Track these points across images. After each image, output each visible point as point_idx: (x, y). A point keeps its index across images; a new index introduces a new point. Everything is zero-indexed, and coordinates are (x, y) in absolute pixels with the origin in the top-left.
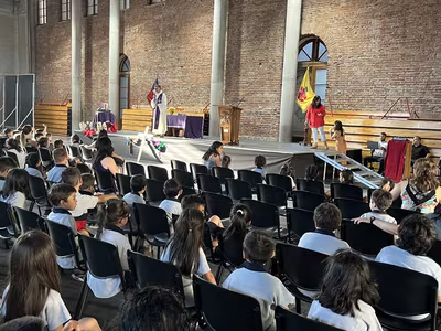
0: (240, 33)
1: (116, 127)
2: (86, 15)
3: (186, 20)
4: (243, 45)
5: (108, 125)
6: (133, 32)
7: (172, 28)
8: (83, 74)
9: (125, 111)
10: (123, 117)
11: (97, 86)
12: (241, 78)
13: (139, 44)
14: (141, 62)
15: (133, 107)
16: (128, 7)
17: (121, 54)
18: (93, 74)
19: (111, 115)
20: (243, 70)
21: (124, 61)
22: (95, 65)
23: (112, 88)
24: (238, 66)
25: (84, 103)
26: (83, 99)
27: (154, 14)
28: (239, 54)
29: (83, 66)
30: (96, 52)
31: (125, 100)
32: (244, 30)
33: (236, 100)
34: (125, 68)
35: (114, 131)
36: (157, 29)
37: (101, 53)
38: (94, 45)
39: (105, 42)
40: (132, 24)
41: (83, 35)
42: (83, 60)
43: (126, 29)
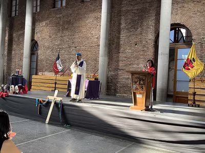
0: (120, 24)
1: (27, 89)
2: (10, 16)
3: (79, 17)
4: (122, 32)
5: (20, 88)
6: (41, 26)
7: (69, 23)
8: (6, 53)
9: (34, 76)
10: (33, 80)
11: (15, 60)
12: (121, 55)
13: (45, 33)
14: (46, 44)
15: (40, 73)
16: (38, 10)
17: (33, 40)
18: (13, 53)
19: (23, 79)
20: (122, 49)
21: (34, 45)
22: (14, 46)
23: (26, 61)
24: (118, 46)
25: (5, 71)
26: (5, 68)
27: (56, 14)
28: (119, 38)
29: (6, 48)
30: (15, 39)
31: (34, 69)
32: (123, 22)
33: (117, 69)
34: (35, 49)
35: (25, 92)
36: (58, 23)
37: (19, 39)
38: (14, 35)
39: (22, 32)
40: (41, 21)
41: (7, 28)
42: (6, 44)
43: (36, 24)
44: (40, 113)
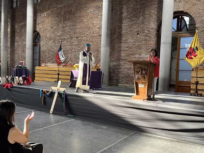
0: (122, 13)
1: (31, 80)
2: (12, 7)
3: (80, 7)
4: (124, 22)
5: (24, 79)
7: (70, 13)
8: (9, 44)
9: (37, 68)
10: (36, 71)
11: (18, 51)
12: (122, 44)
13: (47, 24)
14: (48, 35)
15: (43, 65)
16: (39, 1)
17: (35, 31)
18: (16, 44)
19: (26, 70)
20: (124, 39)
21: (36, 36)
22: (17, 38)
23: (28, 53)
24: (120, 36)
25: (9, 63)
26: (9, 59)
27: (57, 4)
28: (120, 27)
29: (9, 40)
30: (18, 30)
31: (37, 60)
32: (124, 11)
33: (119, 59)
34: (37, 40)
35: (29, 83)
36: (60, 13)
37: (21, 31)
38: (16, 26)
39: (23, 23)
40: (42, 12)
41: (9, 20)
42: (9, 36)
43: (38, 15)
44: (45, 103)
